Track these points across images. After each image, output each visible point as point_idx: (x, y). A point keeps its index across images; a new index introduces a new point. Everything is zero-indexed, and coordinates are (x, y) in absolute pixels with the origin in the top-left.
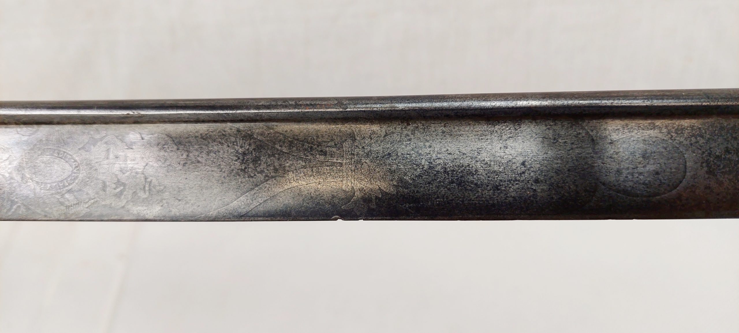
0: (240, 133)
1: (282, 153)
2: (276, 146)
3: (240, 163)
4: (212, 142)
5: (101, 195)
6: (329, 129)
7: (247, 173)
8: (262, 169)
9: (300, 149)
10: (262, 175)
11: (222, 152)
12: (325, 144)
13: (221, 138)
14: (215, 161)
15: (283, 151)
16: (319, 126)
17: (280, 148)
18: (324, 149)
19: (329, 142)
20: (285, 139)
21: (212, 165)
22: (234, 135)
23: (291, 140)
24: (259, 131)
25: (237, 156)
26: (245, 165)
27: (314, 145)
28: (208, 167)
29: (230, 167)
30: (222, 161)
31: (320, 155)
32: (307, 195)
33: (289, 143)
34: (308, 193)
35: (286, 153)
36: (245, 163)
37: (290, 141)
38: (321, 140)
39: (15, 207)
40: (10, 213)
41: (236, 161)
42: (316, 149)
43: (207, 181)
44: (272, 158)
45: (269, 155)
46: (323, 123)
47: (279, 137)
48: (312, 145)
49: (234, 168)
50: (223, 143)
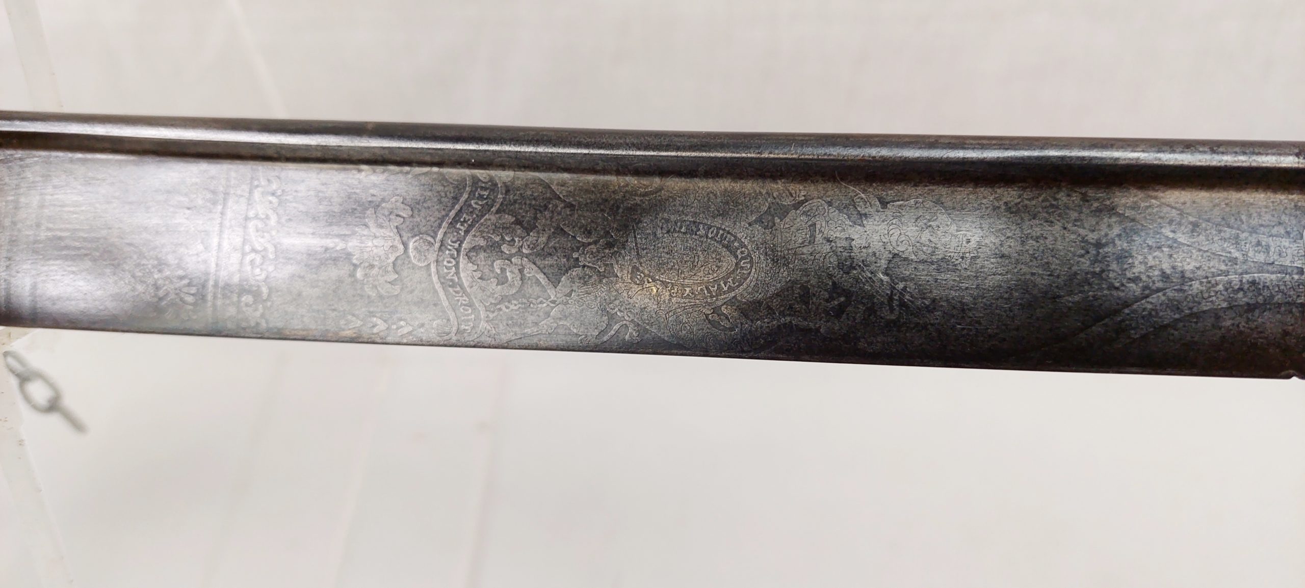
0: (1087, 204)
1: (1175, 245)
2: (1163, 230)
3: (1091, 261)
4: (1030, 220)
5: (798, 311)
6: (1273, 202)
7: (1106, 280)
8: (1137, 274)
9: (1213, 239)
10: (1137, 285)
11: (1051, 238)
12: (1266, 230)
13: (1047, 212)
14: (1036, 255)
15: (1179, 240)
16: (1253, 196)
17: (1171, 235)
18: (1264, 240)
19: (1273, 227)
20: (1181, 219)
21: (1031, 264)
22: (1075, 206)
23: (1194, 219)
24: (1127, 201)
25: (1083, 248)
26: (1101, 265)
27: (1243, 232)
28: (1023, 266)
29: (1070, 268)
30: (1052, 256)
31: (1256, 251)
32: (1231, 327)
33: (1190, 227)
34: (1233, 325)
35: (1184, 244)
36: (1100, 262)
37: (1191, 223)
38: (1257, 223)
39: (616, 327)
40: (605, 338)
41: (1082, 256)
42: (1246, 238)
43: (1022, 293)
44: (1156, 254)
45: (1150, 247)
46: (1260, 191)
47: (1169, 214)
48: (1238, 232)
49: (1079, 270)
50: (1052, 222)
